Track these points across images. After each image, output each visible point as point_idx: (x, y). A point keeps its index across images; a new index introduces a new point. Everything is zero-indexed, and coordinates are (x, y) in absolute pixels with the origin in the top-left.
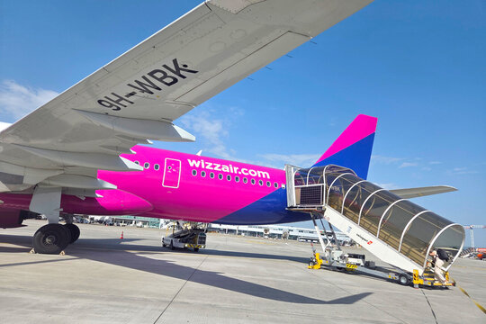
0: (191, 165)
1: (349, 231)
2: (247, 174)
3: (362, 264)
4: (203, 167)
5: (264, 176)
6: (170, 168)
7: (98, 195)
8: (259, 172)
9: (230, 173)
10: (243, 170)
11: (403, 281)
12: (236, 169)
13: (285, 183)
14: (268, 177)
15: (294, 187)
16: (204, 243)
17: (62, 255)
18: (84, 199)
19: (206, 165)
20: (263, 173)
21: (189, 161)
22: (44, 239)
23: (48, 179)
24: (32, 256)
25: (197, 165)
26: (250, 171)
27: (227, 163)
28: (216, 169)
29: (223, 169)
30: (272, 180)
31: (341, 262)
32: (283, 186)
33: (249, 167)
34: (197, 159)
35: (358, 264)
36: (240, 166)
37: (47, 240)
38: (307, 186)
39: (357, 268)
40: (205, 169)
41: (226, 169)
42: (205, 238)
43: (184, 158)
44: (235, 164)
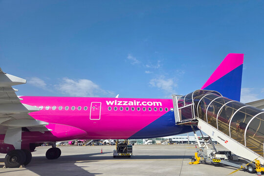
0: (108, 104)
1: (213, 135)
2: (146, 105)
3: (226, 158)
4: (116, 104)
5: (158, 105)
6: (94, 108)
7: (49, 130)
8: (154, 103)
9: (134, 106)
10: (143, 103)
11: (251, 170)
12: (138, 103)
13: (173, 107)
14: (161, 105)
15: (178, 109)
16: (131, 152)
17: (21, 168)
18: (43, 133)
19: (117, 103)
20: (157, 103)
21: (107, 102)
22: (11, 159)
23: (3, 123)
24: (4, 169)
25: (112, 104)
26: (148, 103)
27: (132, 100)
28: (124, 104)
29: (129, 104)
30: (164, 106)
31: (211, 158)
32: (172, 109)
33: (147, 100)
34: (112, 100)
35: (223, 159)
36: (141, 100)
37: (13, 160)
38: (185, 107)
39: (221, 162)
40: (117, 106)
41: (131, 103)
42: (132, 149)
43: (103, 100)
44: (137, 100)
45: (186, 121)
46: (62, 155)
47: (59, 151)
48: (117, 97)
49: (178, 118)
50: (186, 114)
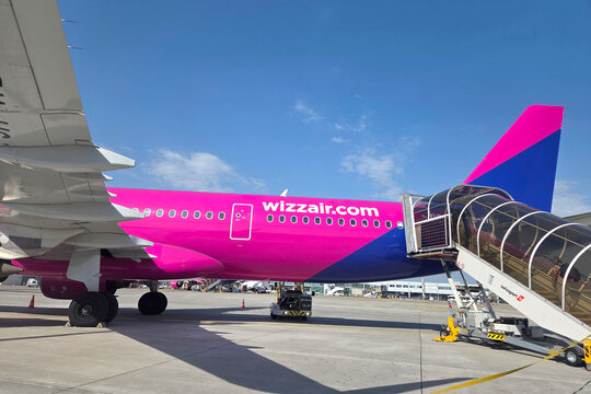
0: (267, 208)
1: (490, 282)
2: (345, 213)
3: (517, 333)
4: (282, 209)
5: (370, 214)
6: (238, 215)
7: (151, 256)
8: (363, 209)
9: (319, 214)
10: (338, 209)
11: (572, 359)
12: (328, 208)
13: (402, 220)
14: (377, 214)
15: (414, 224)
16: (310, 309)
17: (100, 327)
18: (139, 261)
19: (286, 207)
20: (369, 210)
21: (264, 204)
22: (80, 310)
24: (67, 329)
25: (274, 209)
26: (349, 209)
27: (316, 202)
28: (300, 210)
29: (310, 210)
30: (383, 217)
31: (484, 330)
32: (400, 225)
33: (348, 203)
34: (275, 200)
35: (512, 334)
36: (334, 203)
37: (84, 311)
38: (429, 220)
39: (505, 339)
40: (285, 213)
41: (314, 209)
42: (310, 303)
43: (257, 200)
44: (327, 202)
45: (431, 251)
46: (169, 307)
47: (163, 300)
48: (284, 194)
49: (413, 244)
50: (431, 235)
